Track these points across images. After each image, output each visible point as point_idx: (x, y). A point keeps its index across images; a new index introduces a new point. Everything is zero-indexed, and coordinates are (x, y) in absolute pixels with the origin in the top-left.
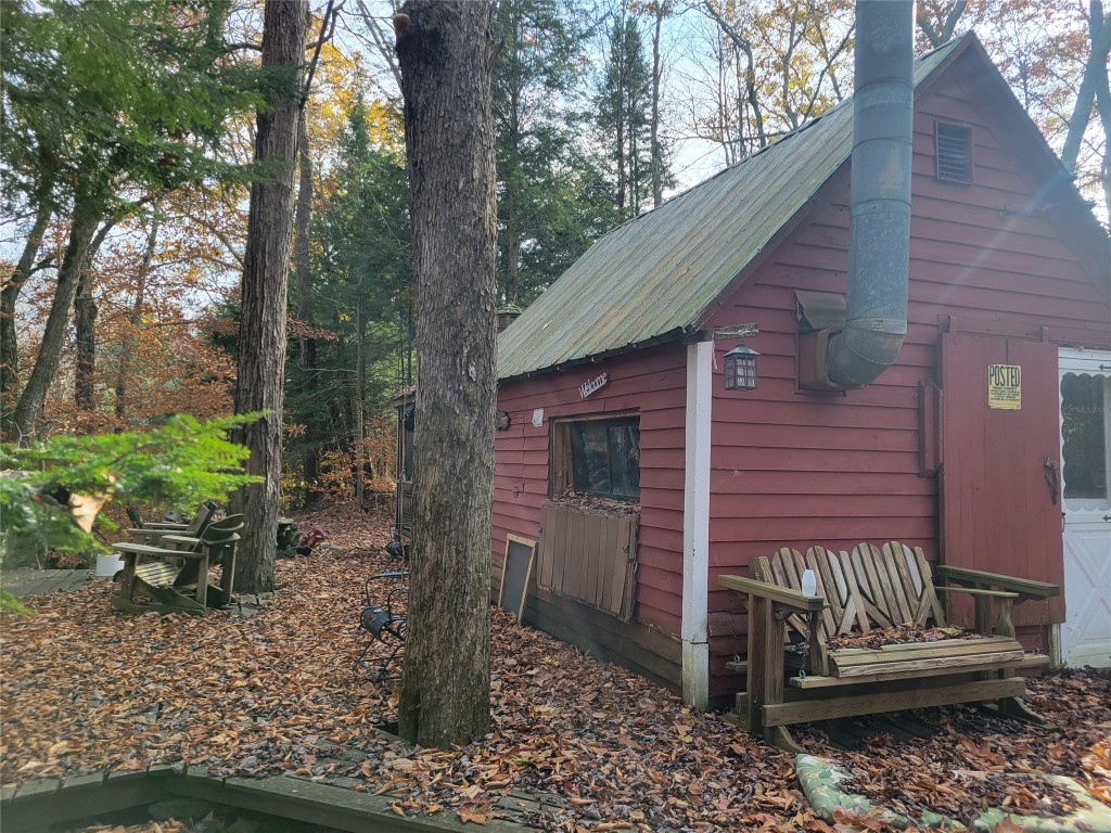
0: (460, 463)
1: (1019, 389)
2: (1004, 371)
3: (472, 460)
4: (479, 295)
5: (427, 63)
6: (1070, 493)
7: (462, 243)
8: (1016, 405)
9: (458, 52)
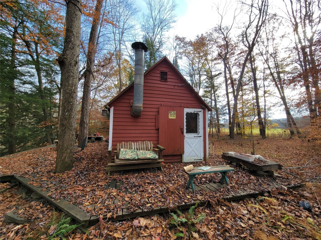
0: (64, 128)
1: (175, 115)
2: (172, 112)
3: (66, 128)
4: (69, 102)
5: (62, 66)
6: (187, 132)
7: (67, 93)
8: (175, 118)
9: (67, 64)
